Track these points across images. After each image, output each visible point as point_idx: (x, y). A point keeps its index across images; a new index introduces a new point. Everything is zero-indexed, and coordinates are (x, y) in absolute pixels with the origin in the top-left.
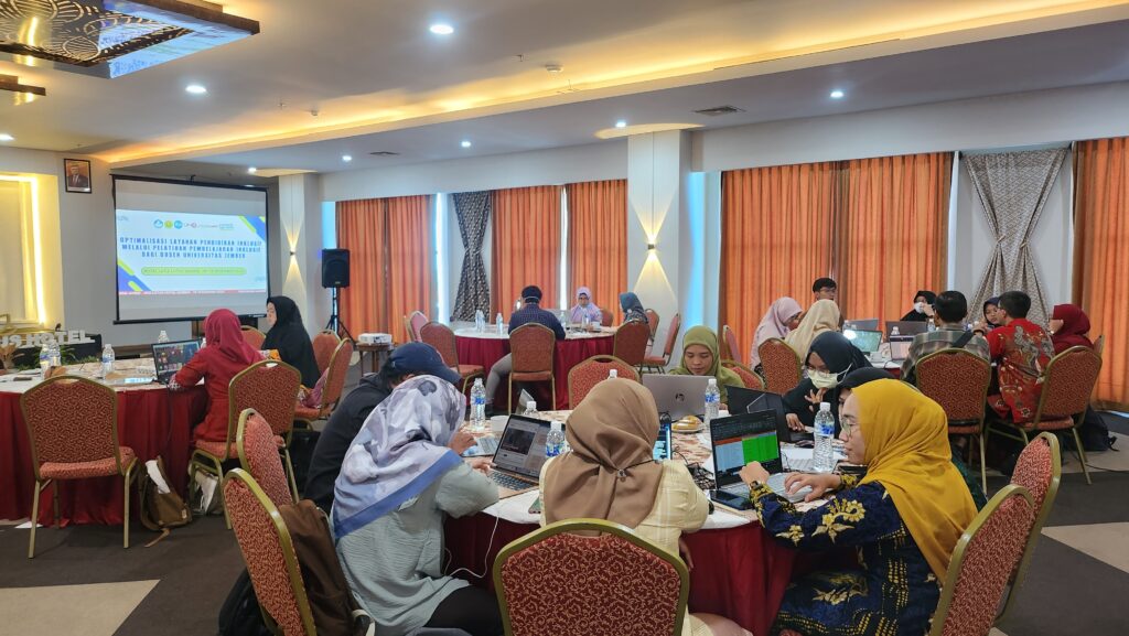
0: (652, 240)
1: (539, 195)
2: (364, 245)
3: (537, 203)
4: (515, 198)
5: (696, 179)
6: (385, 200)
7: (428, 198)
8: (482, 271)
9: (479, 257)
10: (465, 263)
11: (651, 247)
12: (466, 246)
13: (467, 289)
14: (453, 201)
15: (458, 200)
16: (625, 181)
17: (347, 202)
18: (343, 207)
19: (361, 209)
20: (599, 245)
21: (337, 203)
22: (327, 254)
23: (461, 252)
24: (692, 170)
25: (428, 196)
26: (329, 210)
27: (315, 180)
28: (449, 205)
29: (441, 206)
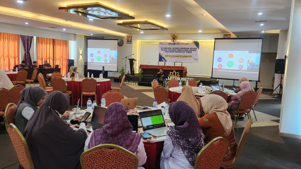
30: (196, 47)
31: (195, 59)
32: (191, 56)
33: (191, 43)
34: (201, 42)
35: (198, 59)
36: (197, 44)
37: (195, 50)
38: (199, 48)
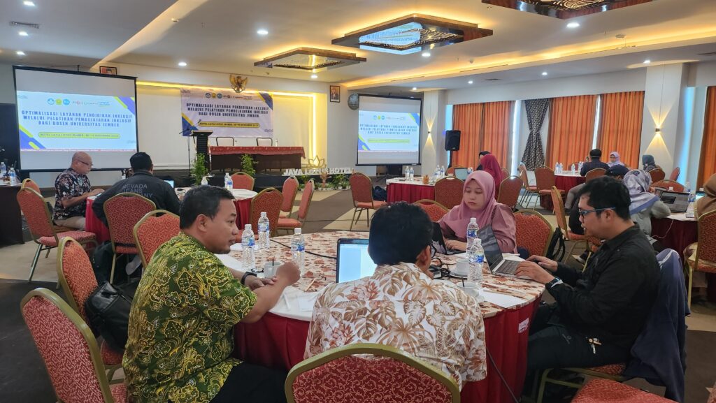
0: (658, 126)
1: (582, 100)
2: (470, 129)
3: (580, 106)
4: (565, 103)
5: (690, 91)
6: (484, 104)
7: (511, 103)
8: (540, 143)
9: (538, 135)
10: (529, 138)
11: (657, 130)
12: (531, 129)
13: (529, 151)
14: (524, 104)
15: (528, 104)
16: (644, 92)
17: (460, 105)
18: (457, 108)
19: (469, 110)
20: (619, 129)
21: (454, 106)
22: (449, 133)
23: (527, 132)
24: (688, 86)
25: (510, 102)
26: (449, 109)
27: (444, 94)
28: (522, 106)
29: (517, 107)
30: (266, 106)
31: (267, 131)
32: (256, 125)
33: (255, 97)
34: (275, 96)
35: (272, 131)
36: (268, 99)
37: (264, 111)
38: (274, 108)
